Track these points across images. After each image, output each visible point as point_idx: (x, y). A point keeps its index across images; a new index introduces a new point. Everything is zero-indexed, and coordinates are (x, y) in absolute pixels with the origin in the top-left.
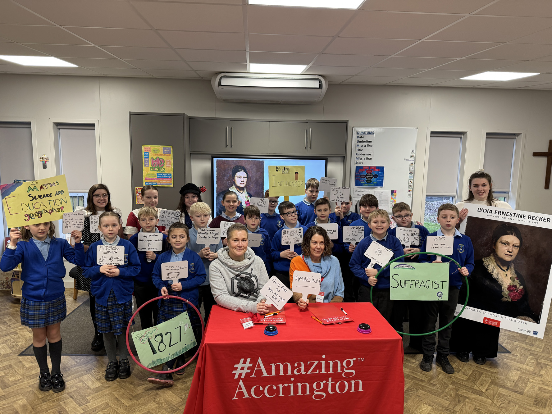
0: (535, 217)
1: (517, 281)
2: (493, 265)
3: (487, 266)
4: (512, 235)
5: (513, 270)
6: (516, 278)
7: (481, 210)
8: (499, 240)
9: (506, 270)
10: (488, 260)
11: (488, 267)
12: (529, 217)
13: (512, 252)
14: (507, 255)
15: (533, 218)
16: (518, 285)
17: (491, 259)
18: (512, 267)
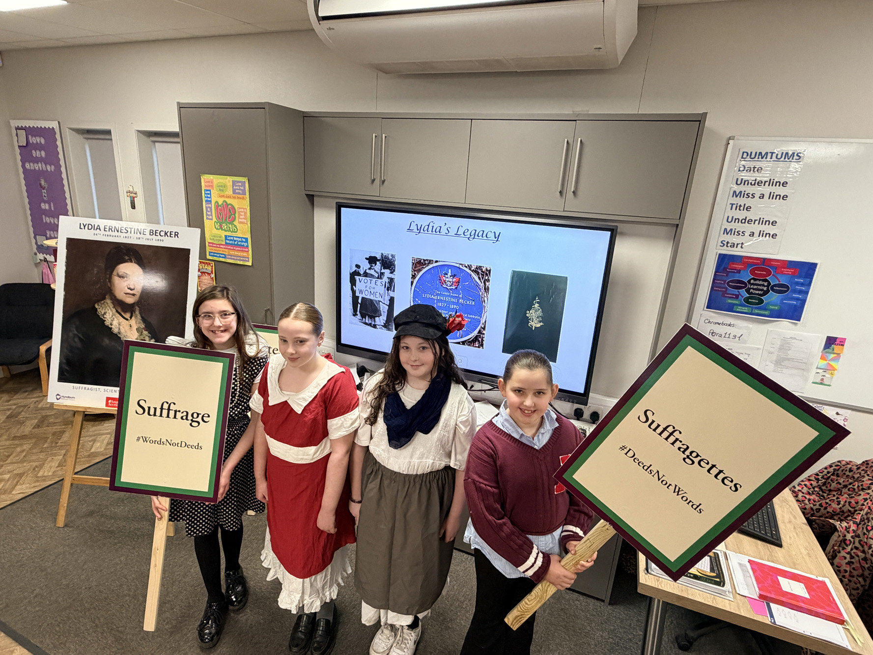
0: (158, 232)
1: (145, 333)
2: (111, 313)
3: (103, 315)
4: (132, 262)
5: (139, 317)
6: (143, 328)
8: (115, 273)
9: (129, 319)
10: (103, 306)
11: (104, 318)
12: (150, 233)
13: (134, 289)
14: (128, 295)
15: (156, 233)
17: (107, 303)
18: (137, 312)
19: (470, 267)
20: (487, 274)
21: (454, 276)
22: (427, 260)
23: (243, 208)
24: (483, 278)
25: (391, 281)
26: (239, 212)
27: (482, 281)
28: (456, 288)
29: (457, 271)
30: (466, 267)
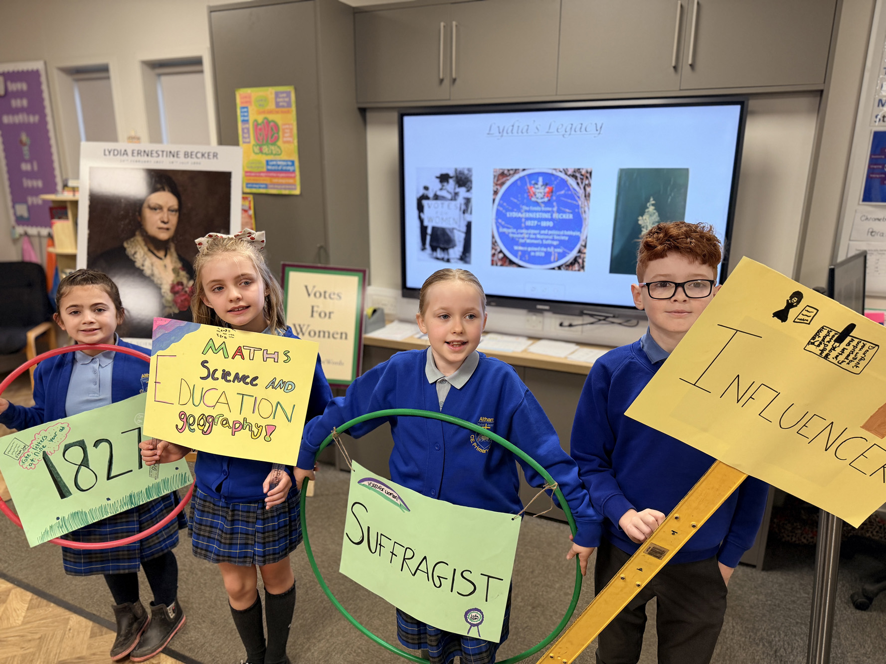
0: (194, 154)
2: (142, 252)
3: (133, 255)
4: (164, 190)
5: (175, 255)
6: (180, 268)
7: (110, 152)
8: (146, 204)
9: (163, 257)
10: (133, 244)
11: (135, 258)
12: (185, 155)
13: (168, 223)
14: (161, 230)
15: (191, 155)
16: (185, 281)
17: (137, 241)
18: (173, 250)
19: (565, 172)
20: (587, 178)
21: (546, 184)
22: (512, 170)
23: (289, 124)
24: (582, 183)
25: (468, 201)
26: (283, 130)
27: (582, 187)
28: (549, 200)
29: (548, 178)
30: (561, 172)
